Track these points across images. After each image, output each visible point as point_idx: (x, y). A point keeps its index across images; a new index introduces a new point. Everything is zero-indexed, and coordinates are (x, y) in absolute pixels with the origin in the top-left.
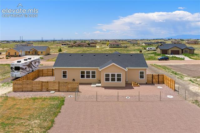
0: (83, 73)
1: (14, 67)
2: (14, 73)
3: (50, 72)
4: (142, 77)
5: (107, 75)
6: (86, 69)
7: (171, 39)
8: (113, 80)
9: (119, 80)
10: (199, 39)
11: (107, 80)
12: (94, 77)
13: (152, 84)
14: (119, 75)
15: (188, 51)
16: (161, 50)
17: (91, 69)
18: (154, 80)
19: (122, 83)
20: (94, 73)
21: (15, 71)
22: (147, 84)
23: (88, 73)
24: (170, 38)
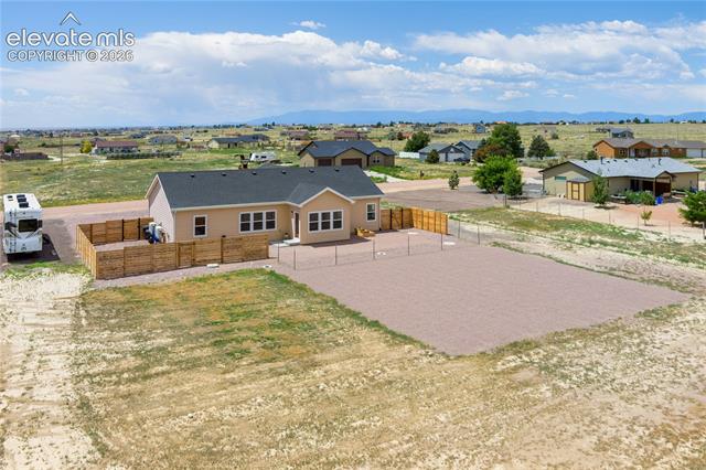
0: (245, 217)
1: (17, 223)
2: (18, 240)
3: (114, 229)
4: (371, 216)
5: (314, 217)
6: (252, 208)
7: (274, 124)
8: (326, 226)
9: (338, 225)
10: (357, 125)
11: (314, 227)
12: (271, 225)
13: (391, 229)
14: (337, 215)
15: (381, 158)
16: (315, 158)
17: (263, 207)
18: (394, 222)
19: (344, 231)
20: (270, 215)
21: (20, 234)
22: (380, 231)
23: (257, 216)
24: (270, 123)
